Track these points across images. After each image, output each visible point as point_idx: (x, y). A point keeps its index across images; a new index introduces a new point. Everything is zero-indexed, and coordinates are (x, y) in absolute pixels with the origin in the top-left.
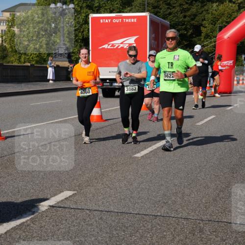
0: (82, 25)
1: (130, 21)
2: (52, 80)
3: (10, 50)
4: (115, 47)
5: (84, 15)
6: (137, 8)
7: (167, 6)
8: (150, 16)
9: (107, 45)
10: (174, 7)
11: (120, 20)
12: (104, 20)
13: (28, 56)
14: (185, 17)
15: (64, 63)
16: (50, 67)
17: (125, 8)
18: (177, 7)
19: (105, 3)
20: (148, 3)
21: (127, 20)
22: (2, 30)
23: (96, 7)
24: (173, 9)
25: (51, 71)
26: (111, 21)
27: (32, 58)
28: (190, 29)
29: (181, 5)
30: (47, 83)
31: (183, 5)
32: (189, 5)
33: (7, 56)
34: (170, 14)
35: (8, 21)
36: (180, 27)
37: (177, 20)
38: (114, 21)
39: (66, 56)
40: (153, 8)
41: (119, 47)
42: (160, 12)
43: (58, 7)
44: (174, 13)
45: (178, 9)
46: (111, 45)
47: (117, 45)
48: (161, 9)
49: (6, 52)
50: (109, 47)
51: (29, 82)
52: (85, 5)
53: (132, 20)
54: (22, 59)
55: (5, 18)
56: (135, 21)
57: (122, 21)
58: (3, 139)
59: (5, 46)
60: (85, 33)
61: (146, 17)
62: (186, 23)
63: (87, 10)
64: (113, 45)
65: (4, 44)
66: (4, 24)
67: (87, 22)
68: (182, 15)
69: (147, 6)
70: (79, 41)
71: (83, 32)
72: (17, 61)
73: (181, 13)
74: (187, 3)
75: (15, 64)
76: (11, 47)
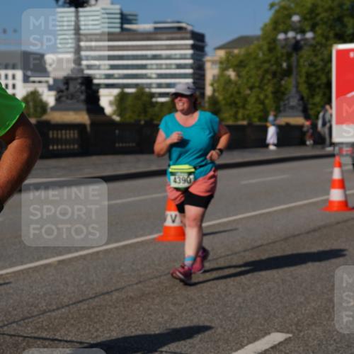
3: (223, 102)
13: (248, 110)
15: (297, 119)
16: (274, 125)
22: (214, 76)
23: (349, 36)
35: (221, 63)
39: (300, 108)
43: (289, 38)
52: (331, 34)
54: (240, 115)
55: (216, 58)
65: (216, 94)
70: (322, 86)
72: (232, 118)
76: (224, 99)
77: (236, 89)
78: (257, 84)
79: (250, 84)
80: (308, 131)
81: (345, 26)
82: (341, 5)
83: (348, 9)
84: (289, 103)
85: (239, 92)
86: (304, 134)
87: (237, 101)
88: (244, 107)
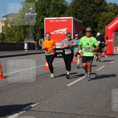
0: (41, 23)
1: (64, 21)
2: (26, 49)
3: (6, 35)
4: (57, 33)
5: (41, 18)
6: (67, 15)
7: (81, 14)
8: (73, 18)
9: (53, 32)
10: (84, 14)
11: (59, 20)
12: (51, 21)
13: (15, 38)
14: (90, 19)
15: (32, 41)
16: (26, 43)
17: (61, 15)
18: (86, 14)
19: (51, 13)
20: (72, 12)
21: (62, 21)
22: (2, 26)
23: (47, 14)
24: (84, 15)
25: (26, 45)
26: (55, 21)
27: (17, 39)
28: (92, 24)
29: (88, 13)
30: (24, 51)
31: (89, 13)
32: (92, 13)
33: (5, 38)
34: (83, 17)
35: (5, 22)
36: (87, 23)
37: (86, 20)
38: (56, 21)
39: (33, 38)
40: (75, 15)
41: (59, 33)
42: (78, 17)
43: (29, 15)
44: (85, 17)
45: (86, 15)
46: (55, 32)
47: (58, 32)
48: (78, 15)
49: (4, 36)
50: (54, 33)
51: (16, 50)
52: (42, 13)
53: (65, 21)
54: (12, 40)
55: (4, 20)
56: (66, 21)
57: (60, 21)
58: (4, 78)
59: (4, 33)
60: (42, 27)
61: (71, 19)
62: (90, 22)
63: (43, 16)
64: (56, 33)
66: (4, 23)
67: (43, 22)
68: (88, 18)
69: (72, 14)
70: (39, 30)
71: (41, 26)
72: (9, 40)
73: (88, 17)
74: (91, 12)
75: (9, 42)
76: (7, 34)
77: (11, 31)
78: (18, 29)
79: (16, 29)
80: (36, 45)
81: (46, 11)
82: (44, 5)
83: (46, 6)
84: (29, 36)
85: (12, 32)
86: (35, 46)
87: (11, 35)
88: (13, 37)
